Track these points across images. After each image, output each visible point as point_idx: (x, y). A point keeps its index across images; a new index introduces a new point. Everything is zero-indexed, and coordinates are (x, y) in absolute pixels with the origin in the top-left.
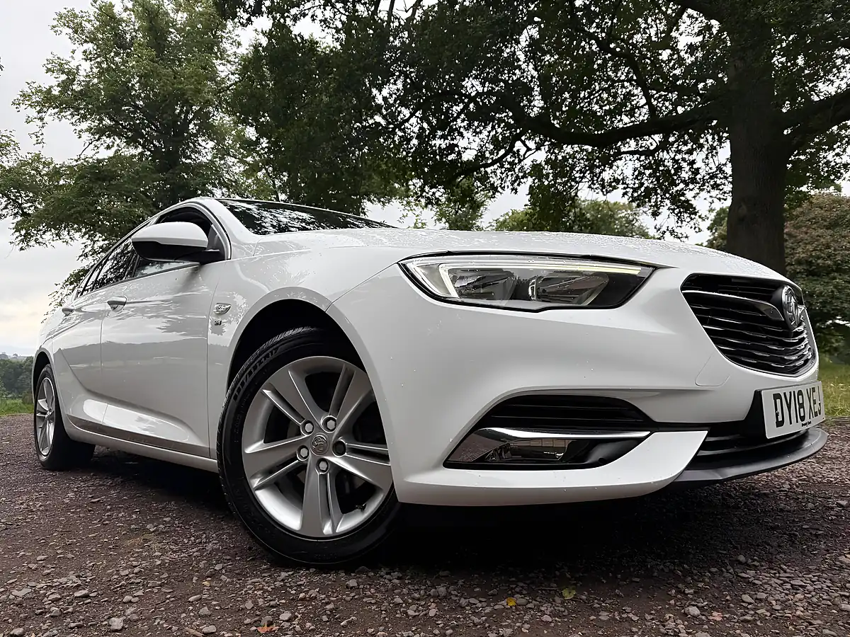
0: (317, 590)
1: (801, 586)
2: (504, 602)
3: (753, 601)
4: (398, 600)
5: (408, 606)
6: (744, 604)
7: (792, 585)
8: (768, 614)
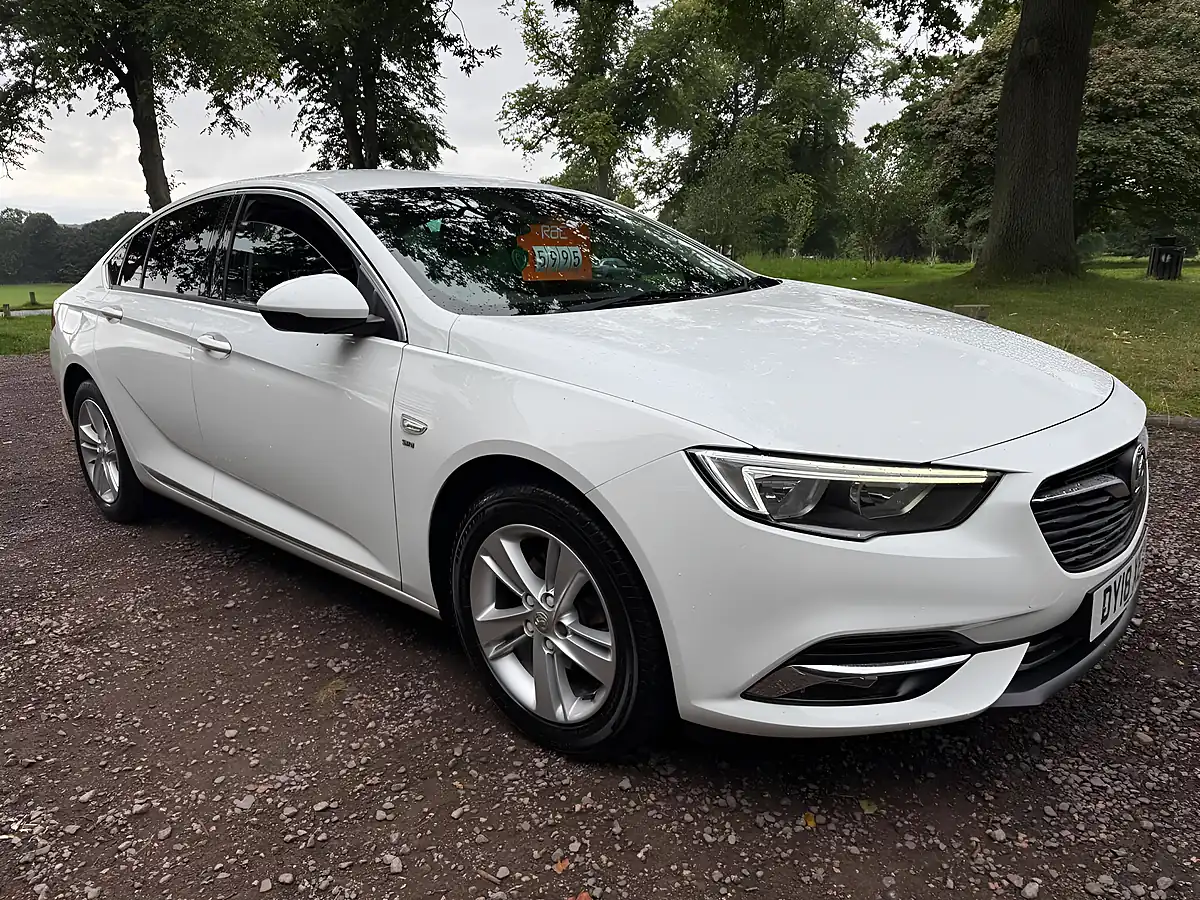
0: (589, 795)
1: (1102, 787)
2: (802, 822)
3: (1054, 814)
4: (688, 817)
5: (701, 828)
6: (1048, 820)
7: (1092, 786)
8: (1073, 838)
